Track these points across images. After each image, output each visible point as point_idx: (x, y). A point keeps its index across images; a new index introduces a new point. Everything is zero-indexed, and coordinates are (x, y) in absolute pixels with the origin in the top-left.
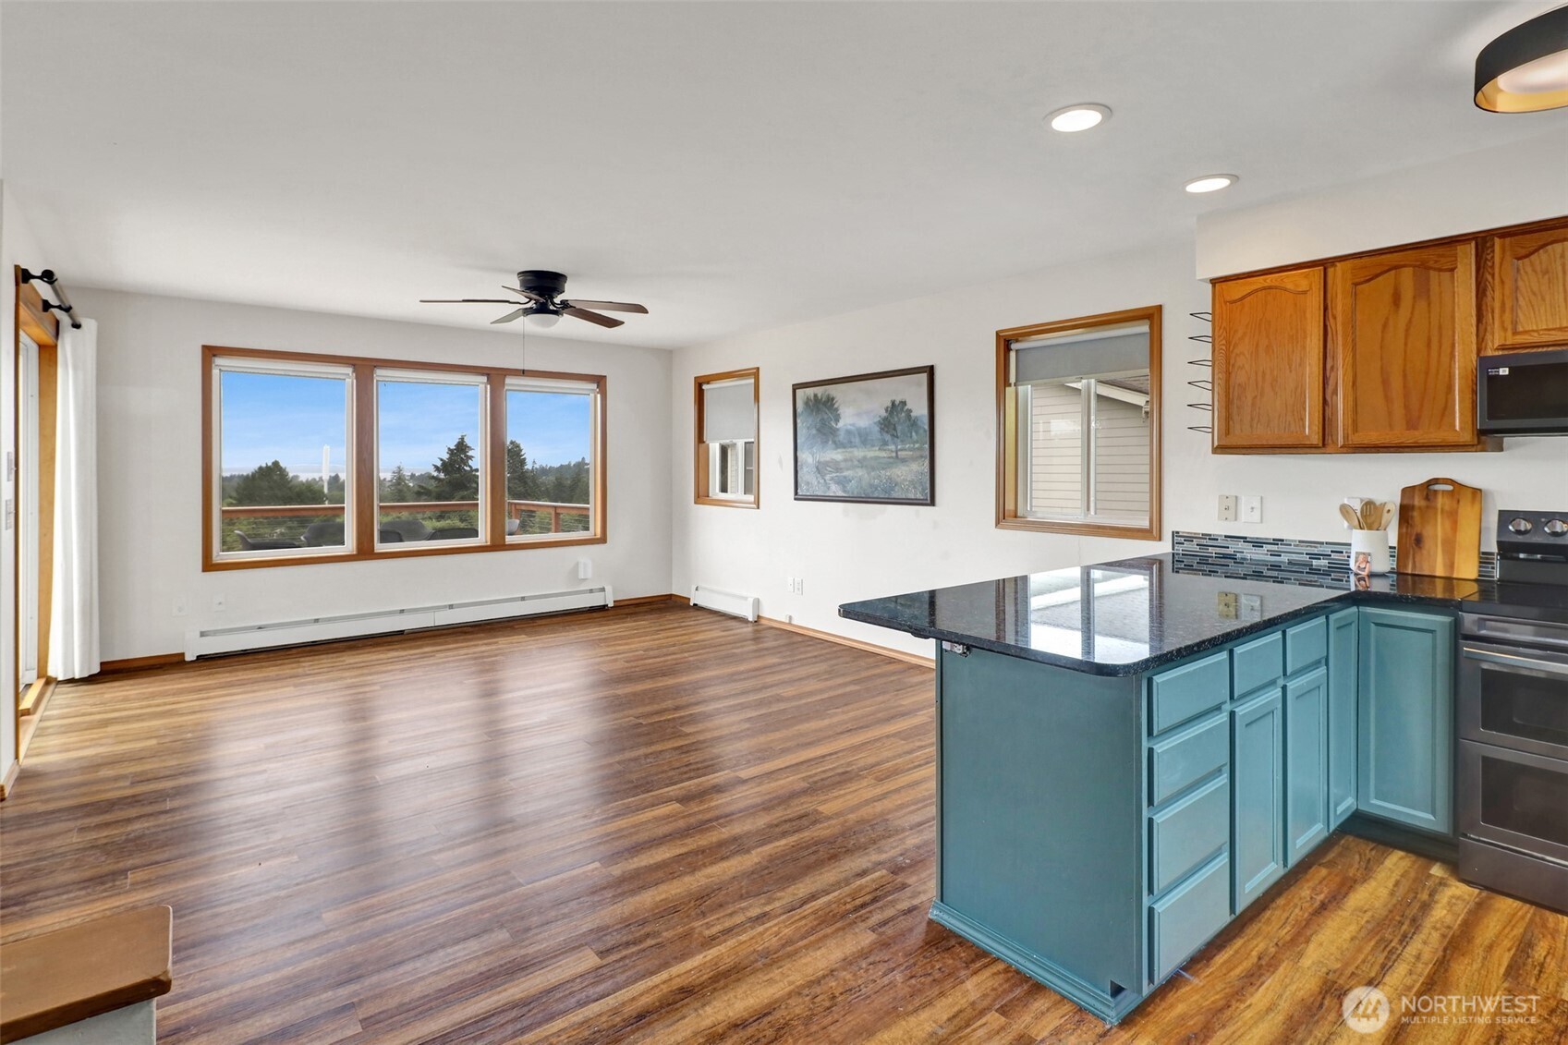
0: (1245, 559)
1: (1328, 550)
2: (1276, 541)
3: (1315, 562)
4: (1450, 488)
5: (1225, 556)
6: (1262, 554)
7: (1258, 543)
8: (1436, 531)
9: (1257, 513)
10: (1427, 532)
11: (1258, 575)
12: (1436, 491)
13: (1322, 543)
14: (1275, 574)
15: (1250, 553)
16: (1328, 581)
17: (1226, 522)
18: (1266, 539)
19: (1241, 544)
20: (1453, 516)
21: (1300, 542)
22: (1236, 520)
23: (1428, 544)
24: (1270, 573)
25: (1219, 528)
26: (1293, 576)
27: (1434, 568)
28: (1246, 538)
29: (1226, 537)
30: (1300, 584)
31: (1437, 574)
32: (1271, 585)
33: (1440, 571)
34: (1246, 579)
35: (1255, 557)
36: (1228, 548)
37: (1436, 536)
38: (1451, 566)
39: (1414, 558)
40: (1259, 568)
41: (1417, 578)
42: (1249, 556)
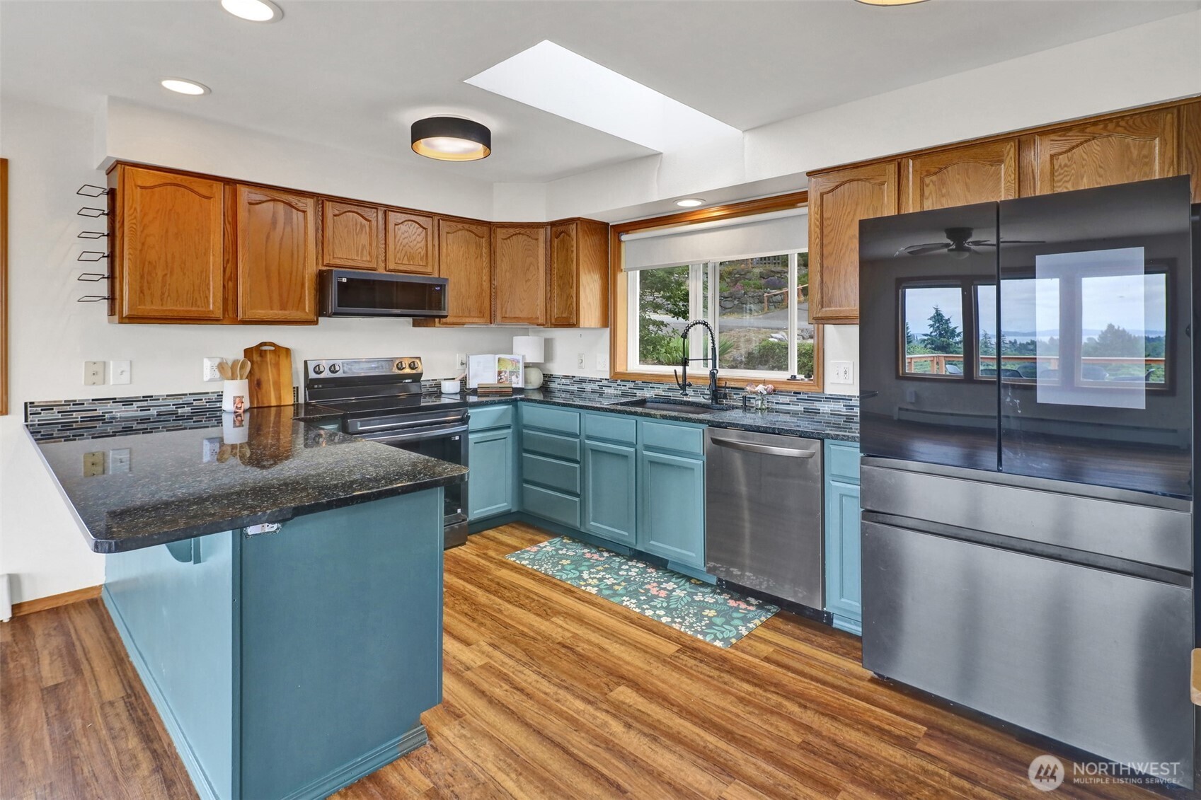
0: (114, 418)
1: (190, 399)
2: (145, 398)
3: (180, 411)
4: (273, 348)
5: (93, 419)
6: (133, 411)
7: (127, 402)
8: (269, 375)
9: (126, 376)
10: (264, 378)
11: (127, 431)
12: (265, 351)
13: (186, 395)
14: (145, 426)
15: (120, 412)
16: (191, 423)
17: (94, 387)
18: (137, 397)
19: (110, 405)
20: (277, 365)
21: (167, 396)
22: (104, 383)
23: (264, 386)
24: (140, 426)
25: (84, 393)
26: (160, 425)
27: (270, 401)
28: (115, 399)
29: (93, 400)
30: (167, 431)
31: (272, 405)
32: (140, 437)
33: (274, 403)
34: (115, 436)
35: (124, 414)
36: (96, 410)
37: (269, 380)
38: (279, 398)
39: (257, 396)
40: (128, 424)
41: (260, 410)
42: (118, 415)
